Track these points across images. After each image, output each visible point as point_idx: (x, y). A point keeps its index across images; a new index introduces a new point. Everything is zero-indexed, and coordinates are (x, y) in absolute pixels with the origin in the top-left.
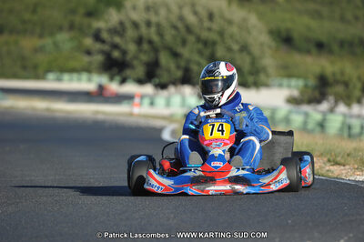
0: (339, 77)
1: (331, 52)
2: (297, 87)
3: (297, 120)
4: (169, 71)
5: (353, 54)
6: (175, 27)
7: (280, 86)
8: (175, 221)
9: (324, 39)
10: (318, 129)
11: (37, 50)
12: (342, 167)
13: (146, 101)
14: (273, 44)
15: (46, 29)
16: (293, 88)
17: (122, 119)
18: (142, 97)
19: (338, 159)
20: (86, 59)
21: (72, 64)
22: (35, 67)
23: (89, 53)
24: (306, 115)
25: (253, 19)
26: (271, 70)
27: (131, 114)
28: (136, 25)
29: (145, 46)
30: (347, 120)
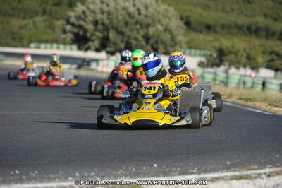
0: (231, 49)
2: (204, 55)
3: (209, 77)
4: (115, 44)
5: (231, 33)
9: (212, 23)
14: (185, 27)
16: (202, 56)
20: (63, 36)
23: (65, 32)
24: (215, 74)
25: (172, 11)
26: (183, 44)
28: (94, 12)
29: (100, 27)
30: (242, 79)
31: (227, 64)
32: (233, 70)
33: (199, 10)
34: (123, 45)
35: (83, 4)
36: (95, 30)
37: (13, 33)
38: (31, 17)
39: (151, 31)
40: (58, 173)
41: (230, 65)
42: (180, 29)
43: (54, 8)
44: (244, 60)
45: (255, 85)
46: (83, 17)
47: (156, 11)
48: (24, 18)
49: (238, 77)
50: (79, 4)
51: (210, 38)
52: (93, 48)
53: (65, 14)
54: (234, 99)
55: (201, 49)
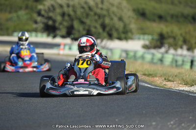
1: (166, 21)
2: (148, 40)
3: (148, 57)
4: (79, 31)
5: (178, 22)
6: (83, 8)
7: (139, 39)
8: (82, 112)
9: (162, 13)
10: (159, 62)
11: (8, 20)
12: (172, 83)
13: (67, 47)
14: (135, 17)
15: (13, 9)
16: (146, 40)
17: (54, 57)
18: (65, 45)
19: (170, 78)
20: (35, 26)
21: (27, 27)
22: (7, 29)
23: (36, 22)
24: (153, 54)
26: (134, 31)
27: (59, 54)
28: (61, 6)
29: (66, 18)
30: (175, 57)
32: (172, 51)
34: (85, 32)
39: (107, 21)
41: (169, 47)
42: (131, 19)
44: (180, 43)
46: (52, 9)
47: (111, 4)
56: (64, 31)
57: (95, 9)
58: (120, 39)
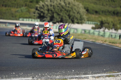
0: (106, 21)
2: (94, 24)
3: (96, 33)
4: (56, 19)
6: (58, 6)
14: (86, 12)
23: (34, 13)
24: (99, 32)
25: (81, 5)
26: (86, 19)
28: (48, 6)
29: (50, 12)
30: (111, 34)
31: (104, 27)
32: (107, 30)
33: (92, 5)
34: (60, 20)
35: (43, 2)
36: (48, 13)
37: (12, 14)
38: (20, 7)
39: (71, 13)
40: (32, 74)
41: (105, 28)
42: (84, 13)
43: (30, 3)
45: (116, 37)
47: (73, 5)
48: (17, 8)
49: (109, 33)
50: (41, 2)
51: (97, 16)
52: (47, 21)
53: (35, 6)
54: (107, 43)
55: (93, 21)
56: (49, 19)
57: (65, 7)
58: (78, 23)
